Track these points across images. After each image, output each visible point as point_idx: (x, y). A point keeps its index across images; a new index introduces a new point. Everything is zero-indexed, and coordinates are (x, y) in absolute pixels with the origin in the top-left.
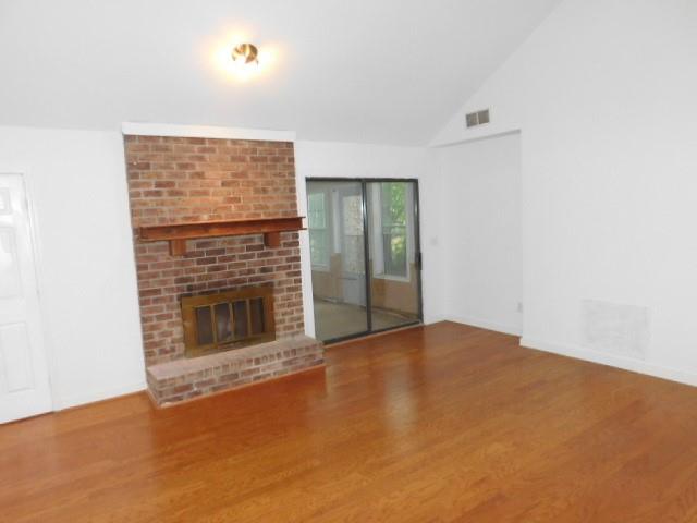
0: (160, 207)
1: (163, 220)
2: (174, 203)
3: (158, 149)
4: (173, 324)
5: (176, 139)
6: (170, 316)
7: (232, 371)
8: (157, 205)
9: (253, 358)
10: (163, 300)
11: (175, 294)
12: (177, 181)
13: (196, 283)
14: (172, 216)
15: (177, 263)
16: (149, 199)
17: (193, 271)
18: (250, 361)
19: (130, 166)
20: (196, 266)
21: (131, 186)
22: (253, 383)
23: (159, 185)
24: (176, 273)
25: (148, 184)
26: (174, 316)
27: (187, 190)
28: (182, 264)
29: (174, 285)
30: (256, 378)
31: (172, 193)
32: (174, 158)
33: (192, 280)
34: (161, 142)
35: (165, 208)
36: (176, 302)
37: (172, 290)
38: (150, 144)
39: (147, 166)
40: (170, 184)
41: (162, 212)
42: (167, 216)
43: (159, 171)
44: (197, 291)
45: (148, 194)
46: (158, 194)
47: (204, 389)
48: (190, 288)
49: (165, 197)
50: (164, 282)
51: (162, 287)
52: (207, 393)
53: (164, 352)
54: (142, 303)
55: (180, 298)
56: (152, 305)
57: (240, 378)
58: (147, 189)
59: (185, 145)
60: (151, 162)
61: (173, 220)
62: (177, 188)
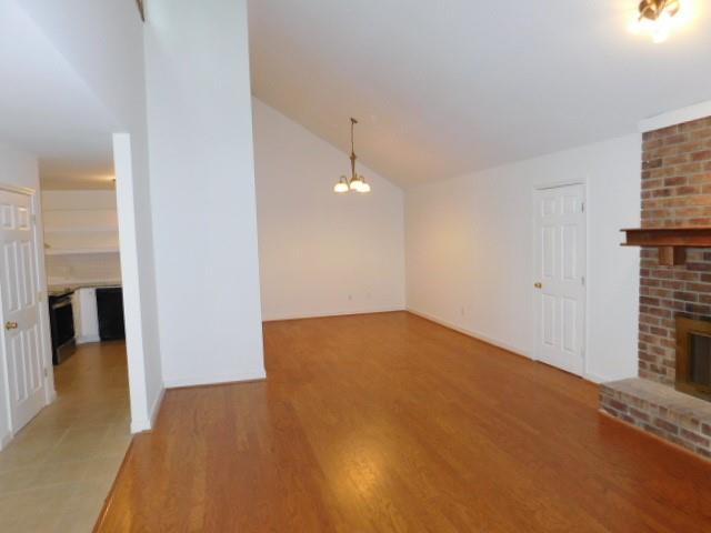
0: (667, 208)
1: (668, 222)
2: (682, 203)
3: (673, 141)
4: (665, 343)
5: (693, 124)
6: (664, 333)
7: (670, 419)
8: (665, 205)
9: (702, 422)
10: (659, 312)
11: (672, 310)
12: (688, 175)
13: (698, 303)
14: (679, 218)
15: (678, 275)
16: (657, 198)
17: (696, 287)
18: (695, 422)
19: (644, 165)
20: (699, 282)
21: (644, 186)
22: (695, 454)
23: (669, 183)
24: (676, 285)
25: (657, 183)
26: (669, 334)
27: (700, 186)
28: (684, 276)
29: (673, 300)
30: (700, 451)
31: (683, 191)
32: (687, 149)
33: (692, 298)
34: (677, 132)
35: (672, 209)
36: (672, 319)
37: (669, 303)
38: (665, 137)
39: (659, 163)
40: (679, 180)
41: (668, 214)
42: (673, 218)
43: (670, 166)
44: (699, 314)
45: (658, 193)
46: (666, 193)
47: (637, 420)
48: (689, 308)
49: (674, 197)
50: (662, 293)
51: (660, 298)
52: (638, 425)
53: (654, 369)
54: (642, 309)
55: (678, 315)
56: (648, 315)
57: (679, 436)
58: (655, 189)
59: (704, 128)
60: (664, 158)
61: (678, 223)
62: (687, 184)
